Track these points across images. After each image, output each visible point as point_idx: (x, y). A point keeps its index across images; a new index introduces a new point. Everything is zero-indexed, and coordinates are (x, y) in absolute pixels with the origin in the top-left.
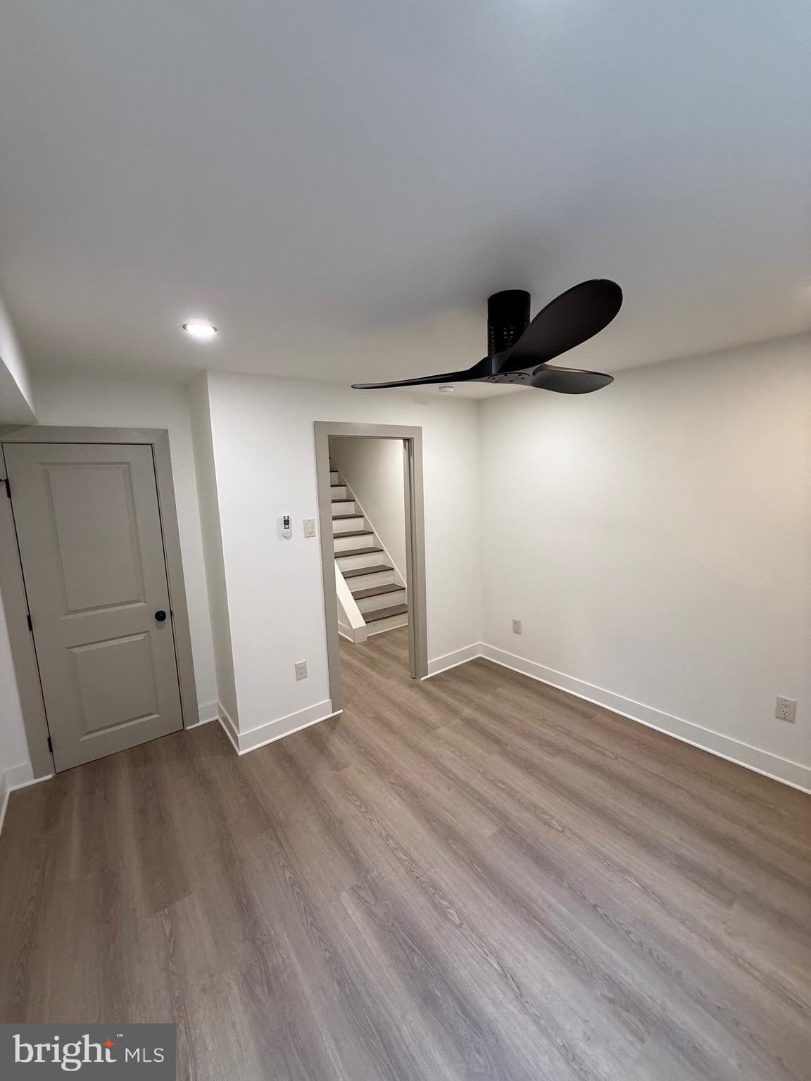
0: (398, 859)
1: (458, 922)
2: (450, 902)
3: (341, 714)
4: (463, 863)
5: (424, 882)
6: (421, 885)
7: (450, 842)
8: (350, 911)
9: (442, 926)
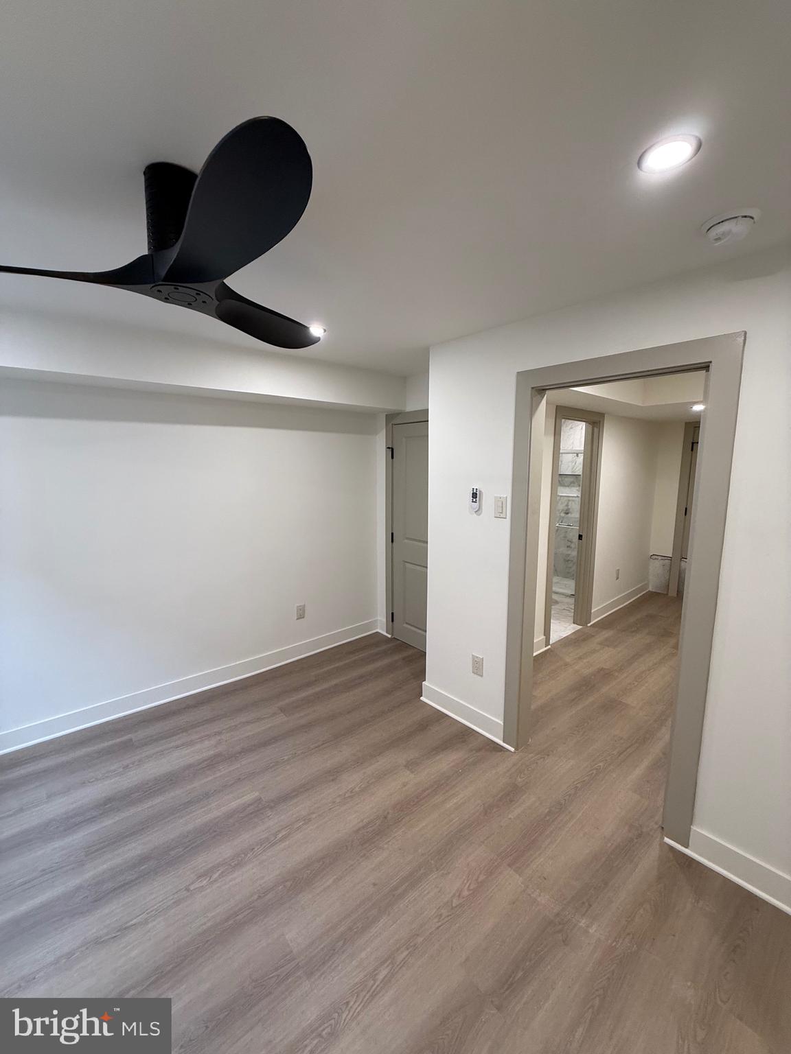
0: (279, 831)
1: (192, 888)
2: (216, 880)
3: (508, 750)
4: (256, 897)
5: (246, 855)
6: (244, 853)
7: (288, 884)
8: (239, 800)
9: (194, 872)
